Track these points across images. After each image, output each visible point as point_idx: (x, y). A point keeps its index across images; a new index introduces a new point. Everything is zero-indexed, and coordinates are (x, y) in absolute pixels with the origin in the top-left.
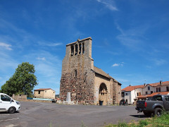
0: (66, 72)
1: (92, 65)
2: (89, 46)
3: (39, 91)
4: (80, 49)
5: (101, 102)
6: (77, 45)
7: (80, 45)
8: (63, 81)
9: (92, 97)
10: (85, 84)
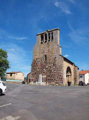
0: (36, 57)
1: (61, 51)
2: (57, 35)
3: (11, 74)
4: (49, 38)
5: (69, 83)
6: (46, 35)
7: (49, 34)
8: (34, 65)
9: (62, 79)
10: (54, 67)
